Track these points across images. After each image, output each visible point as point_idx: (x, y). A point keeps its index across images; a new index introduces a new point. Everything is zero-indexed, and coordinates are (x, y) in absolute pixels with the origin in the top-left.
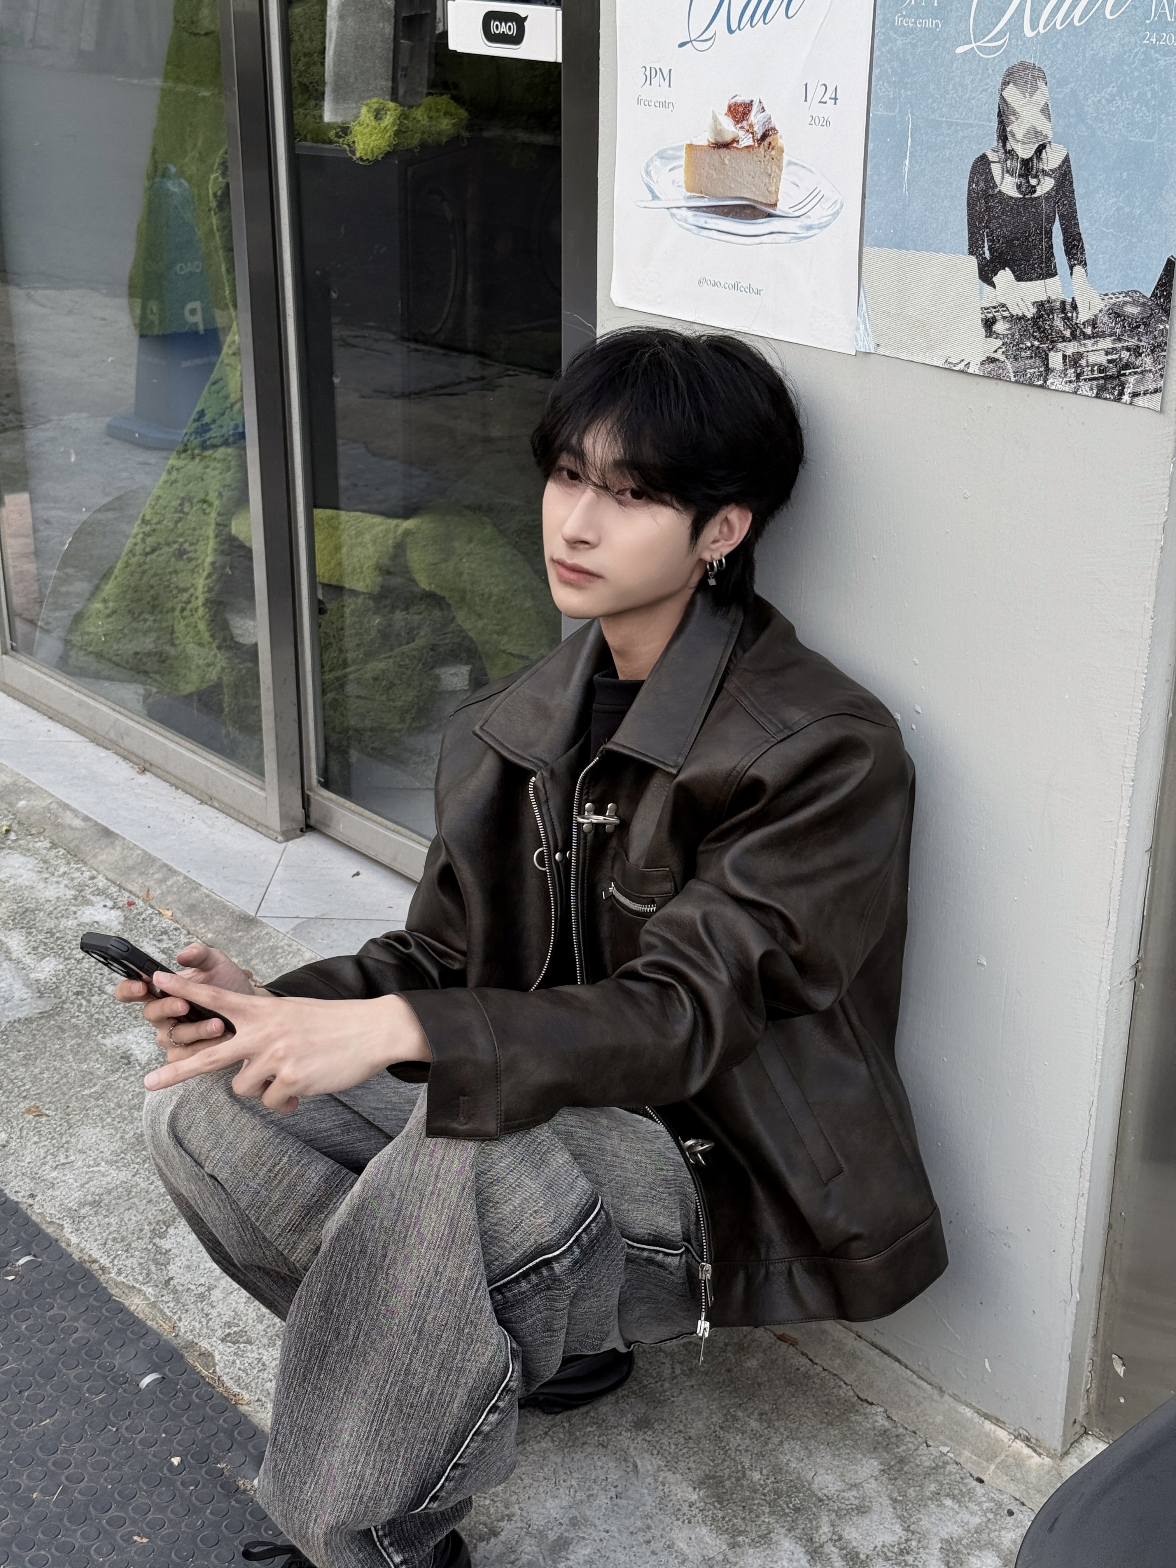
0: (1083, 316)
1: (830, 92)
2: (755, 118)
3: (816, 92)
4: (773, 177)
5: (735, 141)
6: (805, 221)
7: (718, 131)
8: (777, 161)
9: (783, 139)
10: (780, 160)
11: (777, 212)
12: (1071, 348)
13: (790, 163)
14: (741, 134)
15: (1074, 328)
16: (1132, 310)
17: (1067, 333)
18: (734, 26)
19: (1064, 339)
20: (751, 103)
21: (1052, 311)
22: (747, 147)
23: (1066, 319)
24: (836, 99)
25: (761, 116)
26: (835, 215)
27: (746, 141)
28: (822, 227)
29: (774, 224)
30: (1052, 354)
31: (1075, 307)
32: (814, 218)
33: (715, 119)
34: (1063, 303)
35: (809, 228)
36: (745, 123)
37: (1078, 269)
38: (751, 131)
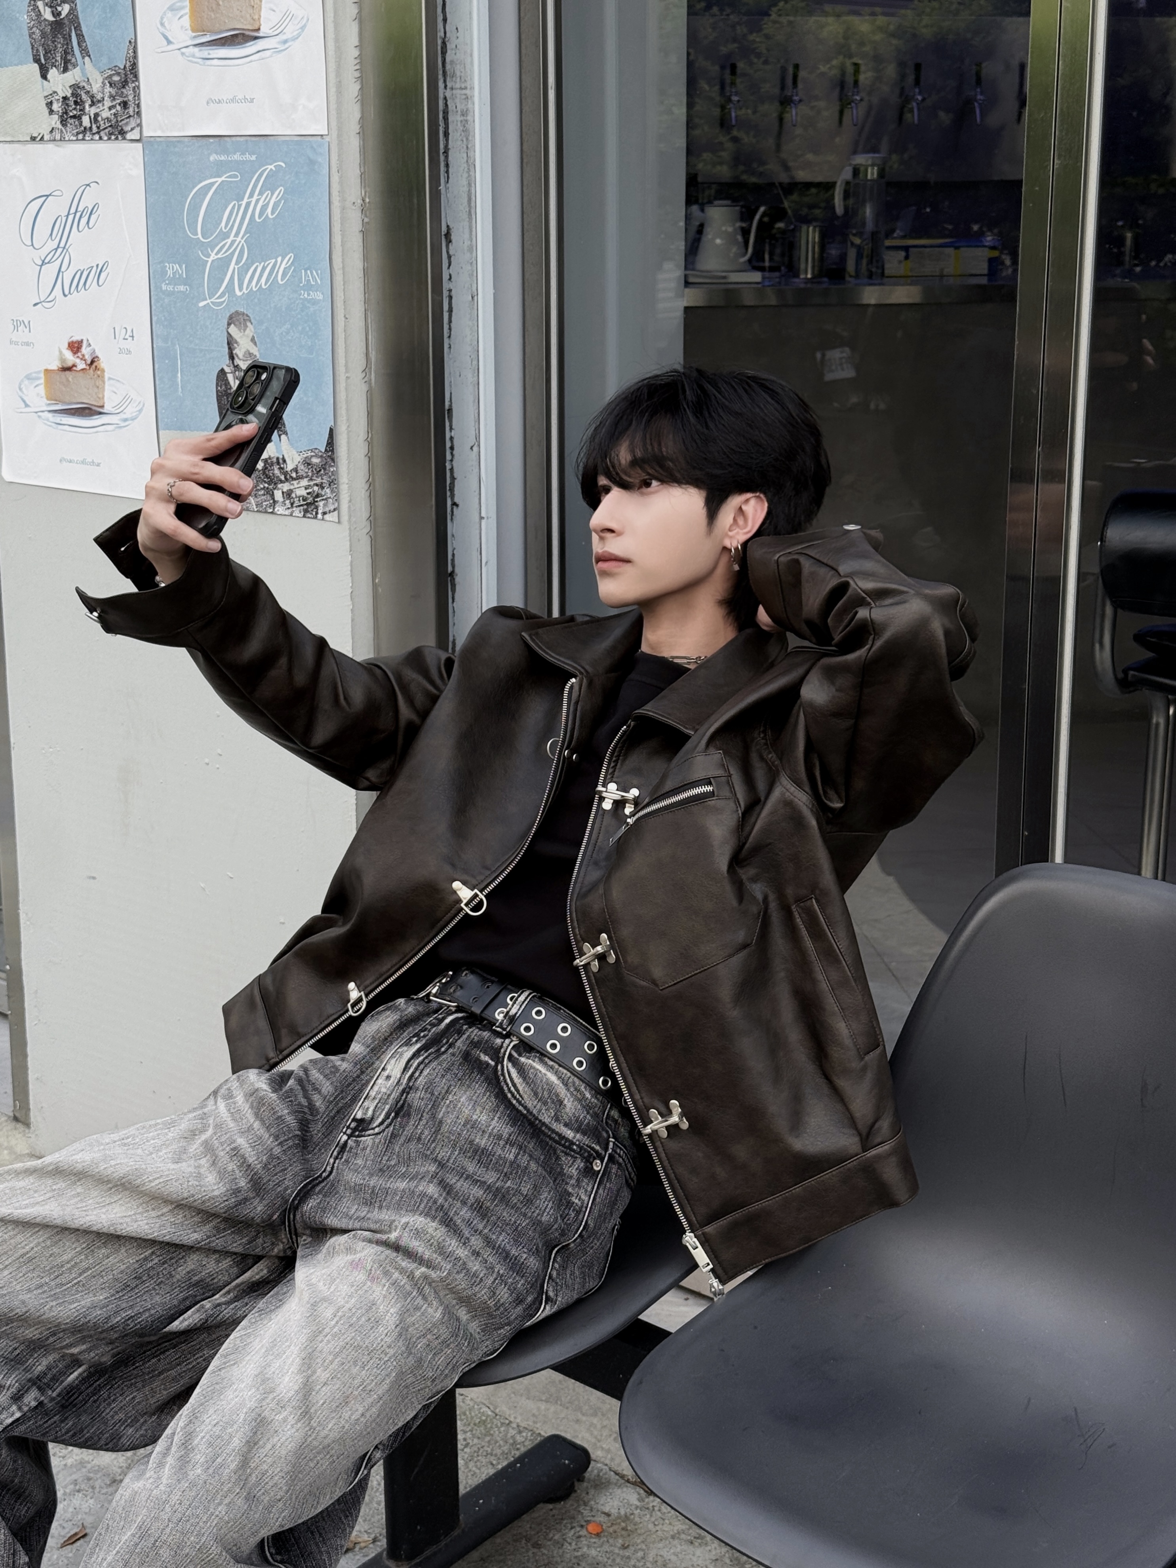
0: (290, 466)
1: (129, 333)
2: (85, 350)
3: (121, 334)
4: (100, 388)
5: (74, 366)
6: (122, 416)
7: (62, 360)
8: (101, 377)
9: (103, 363)
10: (103, 377)
11: (105, 411)
12: (286, 487)
13: (110, 379)
14: (78, 361)
15: (285, 474)
16: (315, 460)
17: (283, 478)
18: (67, 292)
19: (282, 482)
20: (82, 341)
21: (272, 464)
22: (83, 370)
23: (281, 468)
24: (133, 337)
25: (89, 349)
26: (140, 411)
27: (81, 365)
28: (133, 419)
29: (104, 419)
30: (276, 492)
31: (284, 461)
32: (128, 414)
33: (60, 352)
34: (278, 459)
35: (125, 420)
36: (79, 354)
37: (283, 437)
38: (83, 359)
